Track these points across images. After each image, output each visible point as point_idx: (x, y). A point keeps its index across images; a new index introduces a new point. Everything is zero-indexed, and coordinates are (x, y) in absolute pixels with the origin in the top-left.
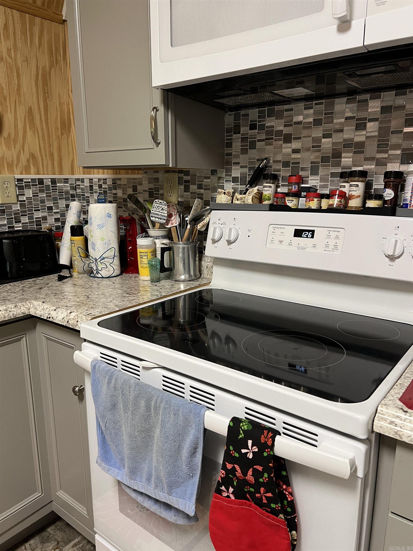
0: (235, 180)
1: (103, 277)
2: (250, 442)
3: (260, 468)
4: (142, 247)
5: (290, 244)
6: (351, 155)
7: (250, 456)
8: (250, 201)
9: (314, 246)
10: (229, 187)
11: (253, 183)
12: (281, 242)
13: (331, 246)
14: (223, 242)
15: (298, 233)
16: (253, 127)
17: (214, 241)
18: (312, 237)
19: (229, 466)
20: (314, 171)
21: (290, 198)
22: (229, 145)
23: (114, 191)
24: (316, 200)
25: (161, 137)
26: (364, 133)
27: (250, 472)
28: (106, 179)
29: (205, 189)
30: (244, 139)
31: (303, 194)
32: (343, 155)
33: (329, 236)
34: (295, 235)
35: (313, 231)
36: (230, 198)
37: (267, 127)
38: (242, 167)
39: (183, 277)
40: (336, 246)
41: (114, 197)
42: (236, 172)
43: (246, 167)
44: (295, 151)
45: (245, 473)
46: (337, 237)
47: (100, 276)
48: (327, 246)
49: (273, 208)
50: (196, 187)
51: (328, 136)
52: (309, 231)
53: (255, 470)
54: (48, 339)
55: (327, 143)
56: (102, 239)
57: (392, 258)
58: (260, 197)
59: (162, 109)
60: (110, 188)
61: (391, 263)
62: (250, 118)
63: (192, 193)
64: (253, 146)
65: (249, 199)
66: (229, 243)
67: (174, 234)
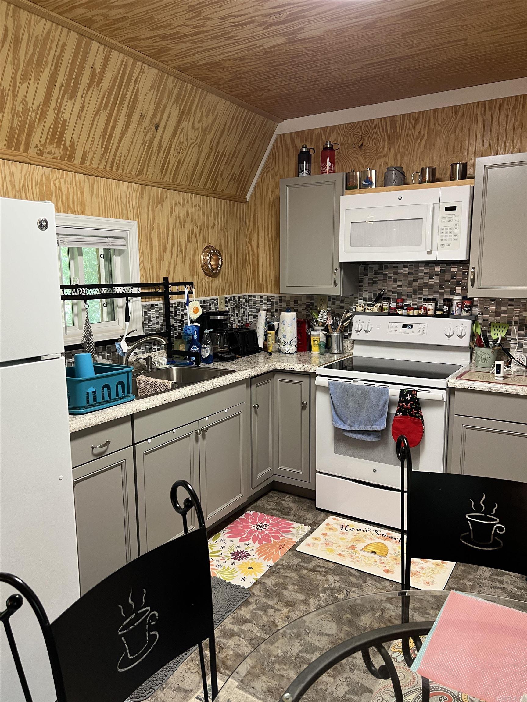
0: (365, 299)
1: (290, 353)
2: (408, 395)
3: (412, 402)
4: (314, 335)
5: (401, 332)
6: (427, 290)
7: (409, 399)
8: (376, 311)
9: (413, 332)
10: (361, 303)
11: (376, 301)
12: (396, 331)
13: (421, 332)
14: (363, 332)
15: (404, 326)
16: (375, 273)
17: (357, 331)
18: (412, 328)
19: (401, 404)
20: (409, 297)
21: (399, 310)
22: (362, 281)
23: (280, 304)
24: (412, 311)
25: (338, 283)
26: (433, 280)
27: (409, 405)
28: (274, 296)
29: (346, 304)
30: (370, 279)
31: (405, 308)
32: (424, 290)
33: (420, 327)
34: (403, 327)
35: (412, 326)
36: (363, 309)
37: (384, 274)
38: (369, 293)
39: (336, 352)
40: (423, 332)
41: (279, 307)
42: (366, 295)
43: (371, 293)
44: (399, 286)
45: (407, 405)
46: (424, 328)
47: (288, 352)
48: (419, 332)
49: (390, 314)
50: (340, 302)
51: (416, 281)
52: (410, 325)
53: (411, 404)
54: (281, 381)
55: (415, 284)
56: (291, 332)
57: (449, 336)
58: (381, 309)
59: (339, 270)
60: (277, 302)
61: (449, 338)
62: (374, 269)
63: (337, 305)
64: (375, 283)
65: (376, 310)
66: (367, 332)
67: (330, 328)
